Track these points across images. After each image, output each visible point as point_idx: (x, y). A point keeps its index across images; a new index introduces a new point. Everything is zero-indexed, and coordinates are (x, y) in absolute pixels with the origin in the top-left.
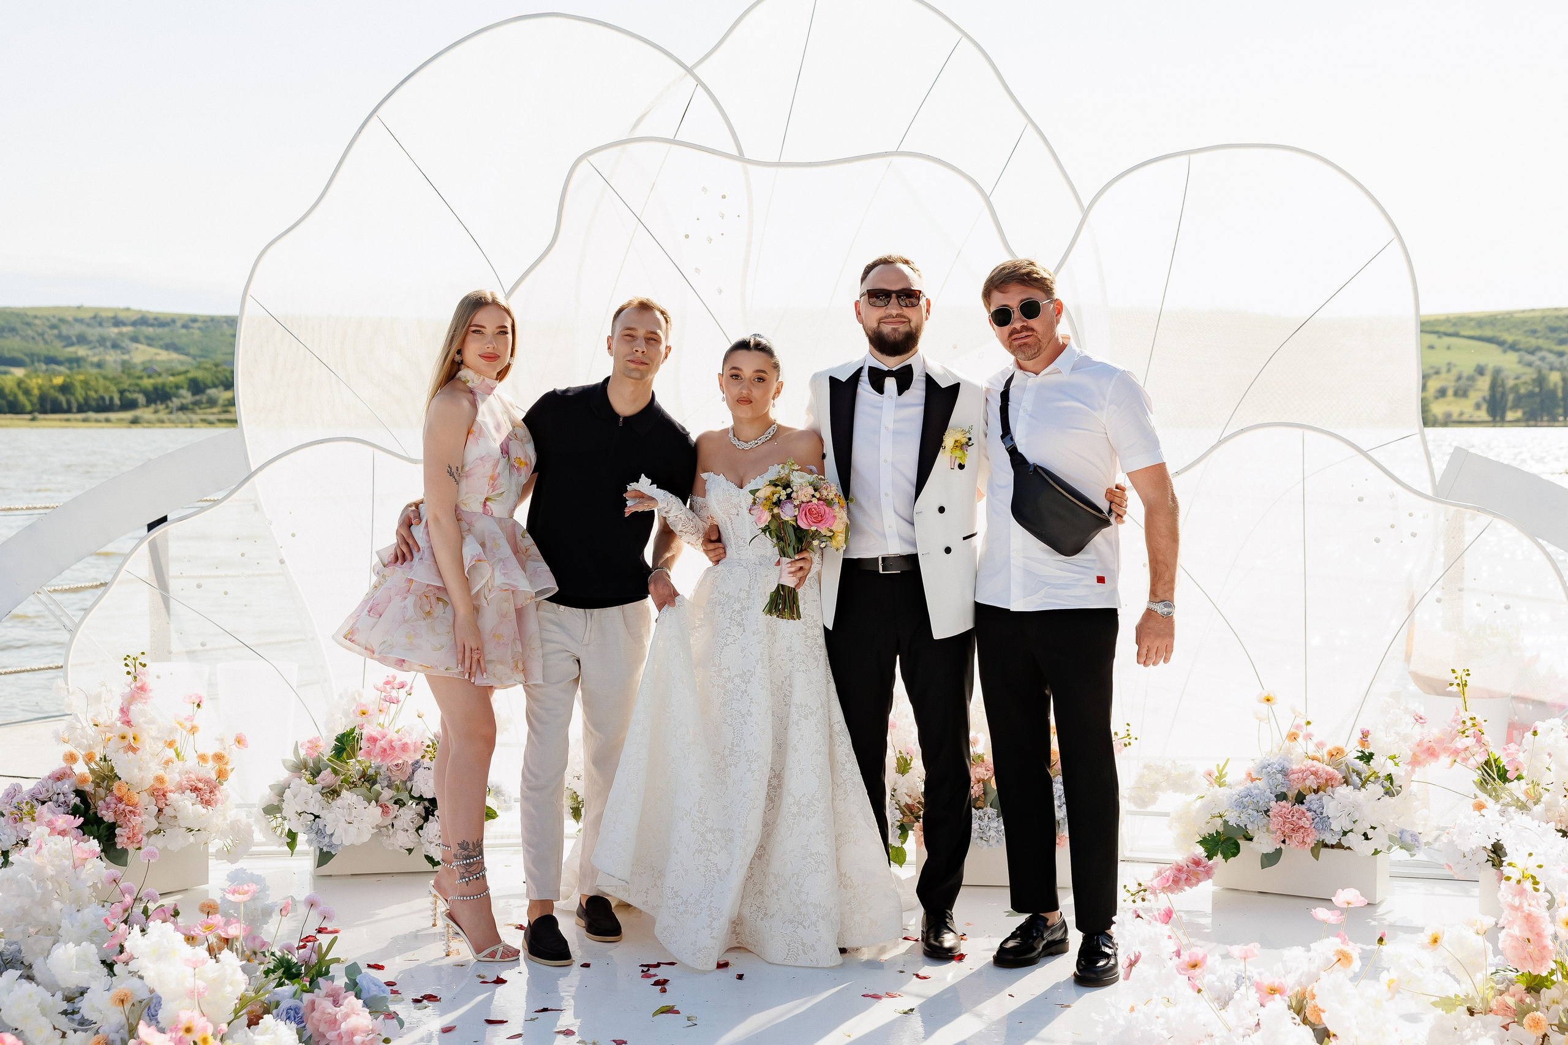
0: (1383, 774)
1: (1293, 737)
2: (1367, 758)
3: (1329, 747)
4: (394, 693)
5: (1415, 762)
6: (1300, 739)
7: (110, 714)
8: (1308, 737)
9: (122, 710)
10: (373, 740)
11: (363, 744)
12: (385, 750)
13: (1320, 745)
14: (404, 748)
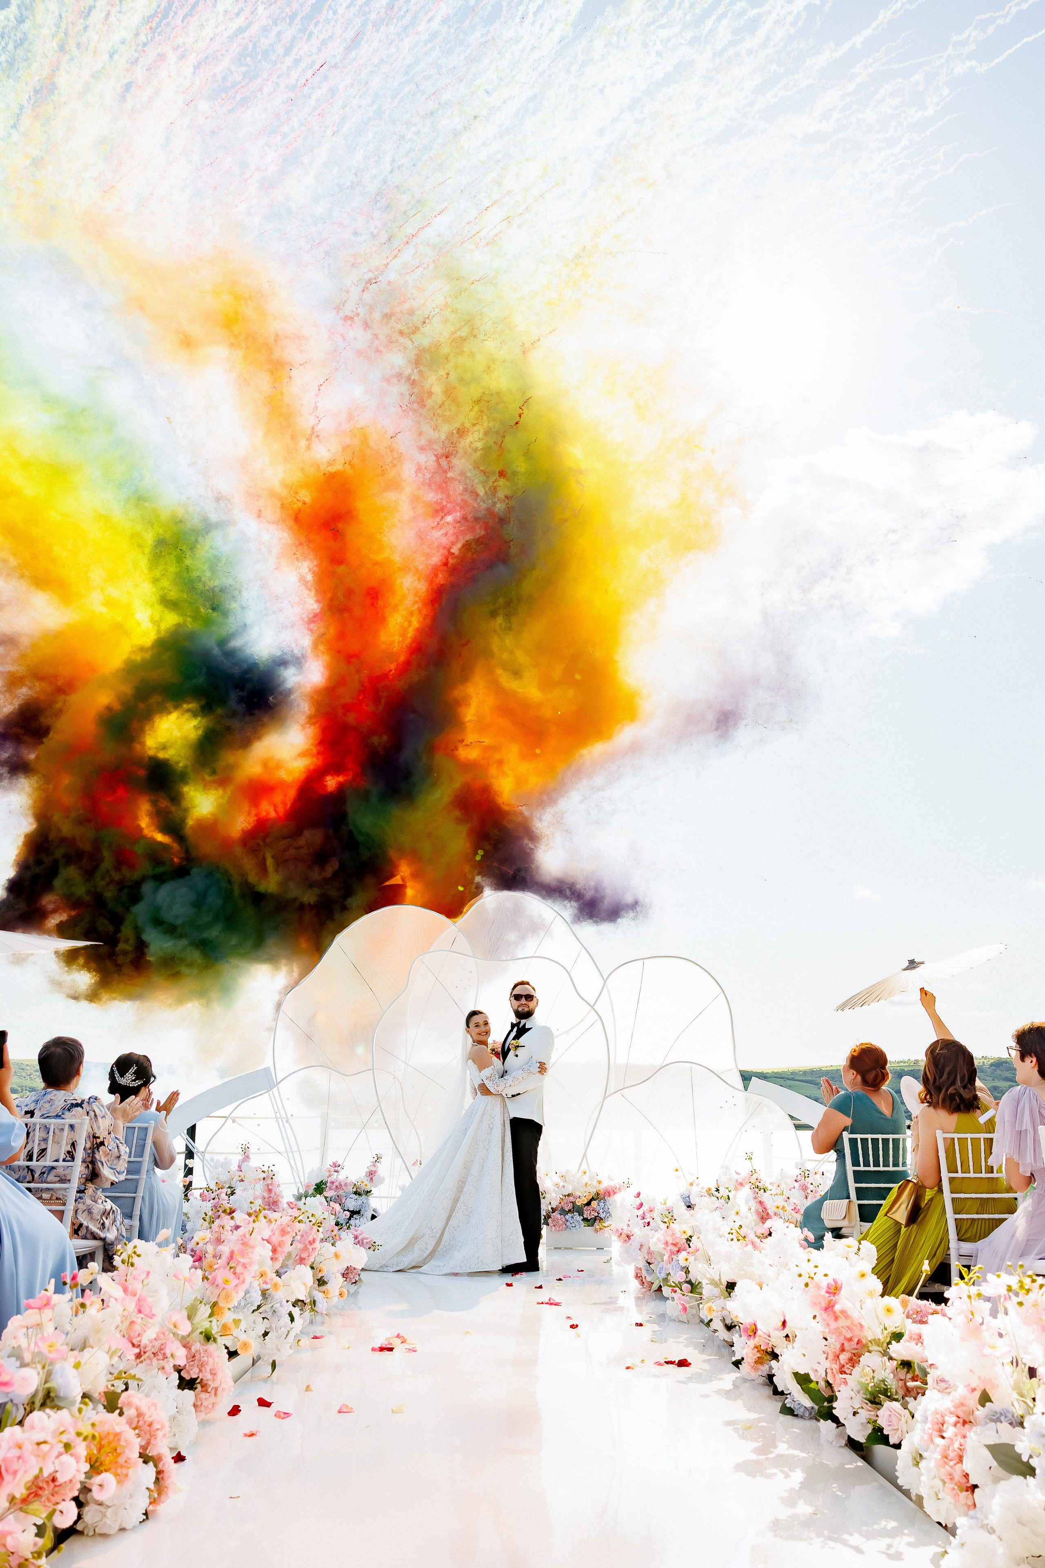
0: (725, 1195)
1: (691, 1184)
2: (718, 1190)
3: (706, 1188)
4: (336, 1169)
5: (736, 1189)
6: (694, 1185)
7: (234, 1167)
8: (698, 1185)
9: (239, 1166)
10: (333, 1183)
11: (328, 1184)
12: (337, 1187)
13: (702, 1188)
14: (346, 1184)
